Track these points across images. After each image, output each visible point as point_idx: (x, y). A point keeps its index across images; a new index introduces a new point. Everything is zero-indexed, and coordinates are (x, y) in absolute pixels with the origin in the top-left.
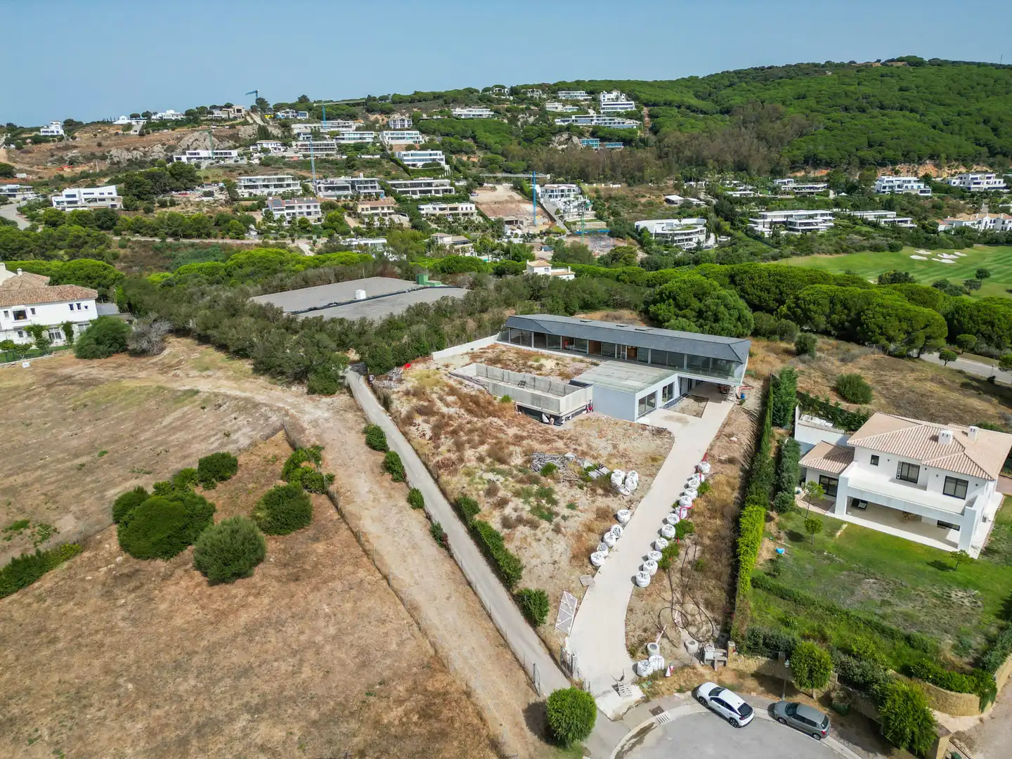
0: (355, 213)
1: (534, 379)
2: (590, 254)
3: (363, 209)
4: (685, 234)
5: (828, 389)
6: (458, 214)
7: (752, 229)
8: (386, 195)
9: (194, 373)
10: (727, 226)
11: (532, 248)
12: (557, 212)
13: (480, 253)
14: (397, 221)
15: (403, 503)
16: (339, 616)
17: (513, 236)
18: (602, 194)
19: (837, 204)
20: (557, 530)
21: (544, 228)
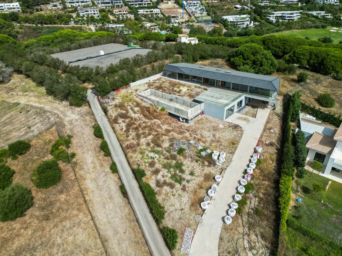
0: (112, 14)
1: (177, 98)
2: (205, 30)
3: (115, 12)
4: (242, 22)
5: (313, 100)
6: (153, 14)
7: (268, 19)
8: (125, 6)
9: (20, 93)
10: (258, 18)
11: (182, 28)
12: (192, 12)
13: (161, 30)
14: (129, 17)
15: (108, 169)
16: (65, 245)
17: (175, 23)
18: (210, 5)
19: (301, 8)
20: (184, 189)
21: (187, 19)
